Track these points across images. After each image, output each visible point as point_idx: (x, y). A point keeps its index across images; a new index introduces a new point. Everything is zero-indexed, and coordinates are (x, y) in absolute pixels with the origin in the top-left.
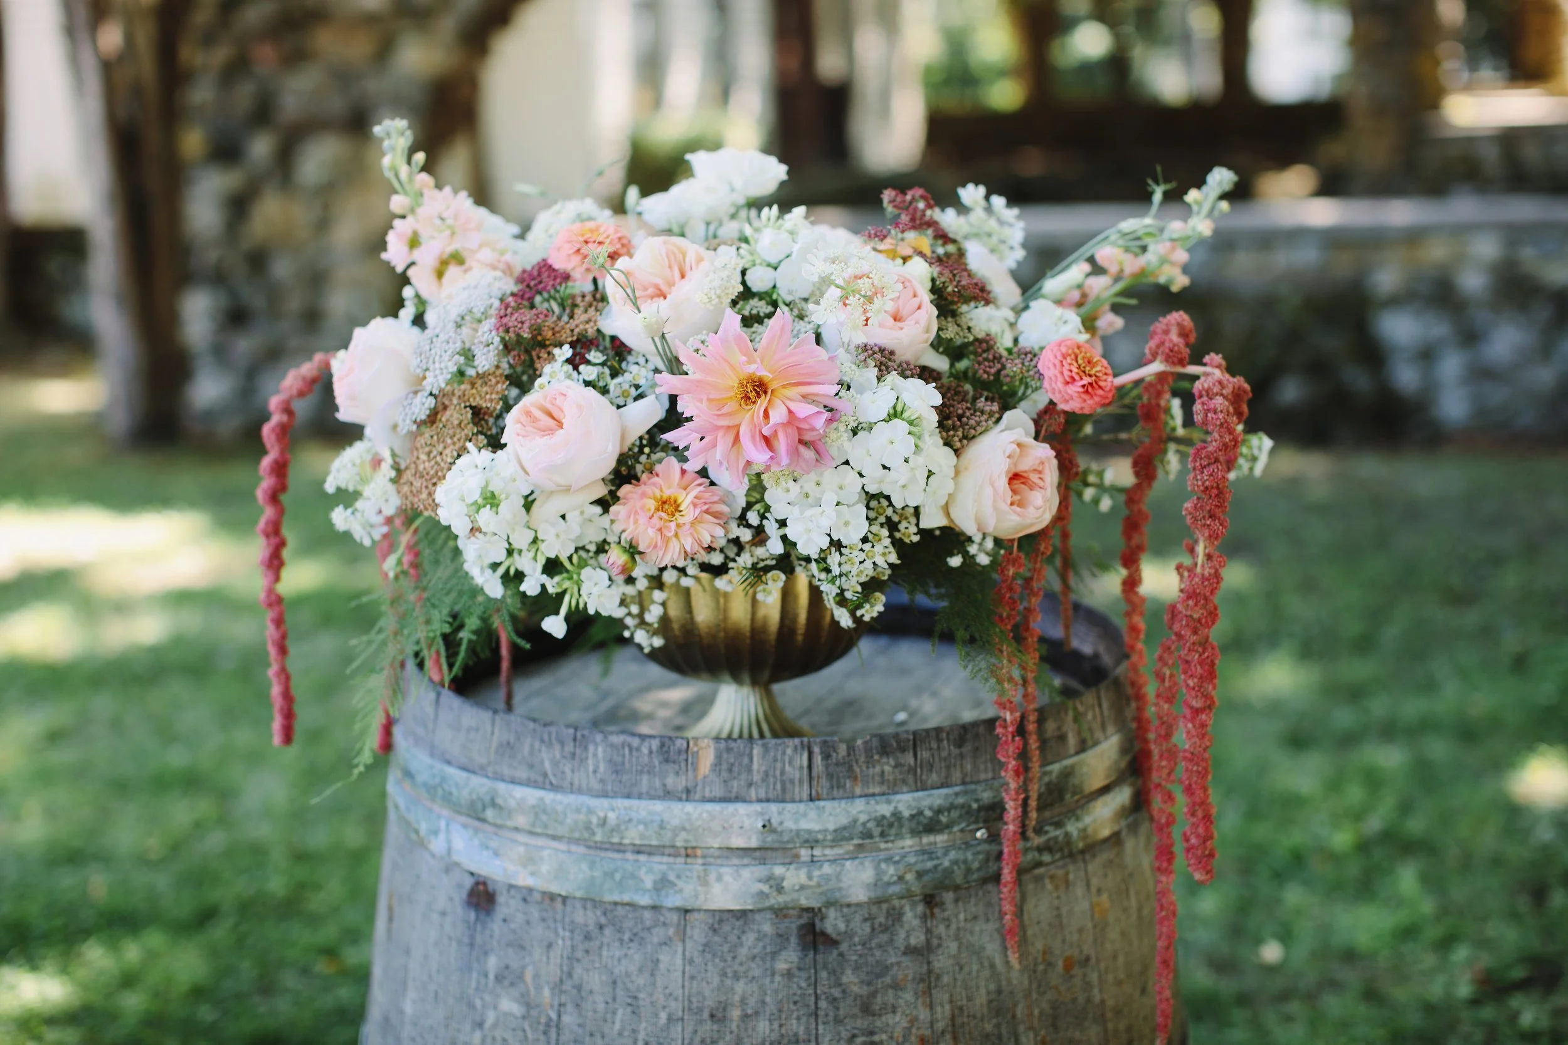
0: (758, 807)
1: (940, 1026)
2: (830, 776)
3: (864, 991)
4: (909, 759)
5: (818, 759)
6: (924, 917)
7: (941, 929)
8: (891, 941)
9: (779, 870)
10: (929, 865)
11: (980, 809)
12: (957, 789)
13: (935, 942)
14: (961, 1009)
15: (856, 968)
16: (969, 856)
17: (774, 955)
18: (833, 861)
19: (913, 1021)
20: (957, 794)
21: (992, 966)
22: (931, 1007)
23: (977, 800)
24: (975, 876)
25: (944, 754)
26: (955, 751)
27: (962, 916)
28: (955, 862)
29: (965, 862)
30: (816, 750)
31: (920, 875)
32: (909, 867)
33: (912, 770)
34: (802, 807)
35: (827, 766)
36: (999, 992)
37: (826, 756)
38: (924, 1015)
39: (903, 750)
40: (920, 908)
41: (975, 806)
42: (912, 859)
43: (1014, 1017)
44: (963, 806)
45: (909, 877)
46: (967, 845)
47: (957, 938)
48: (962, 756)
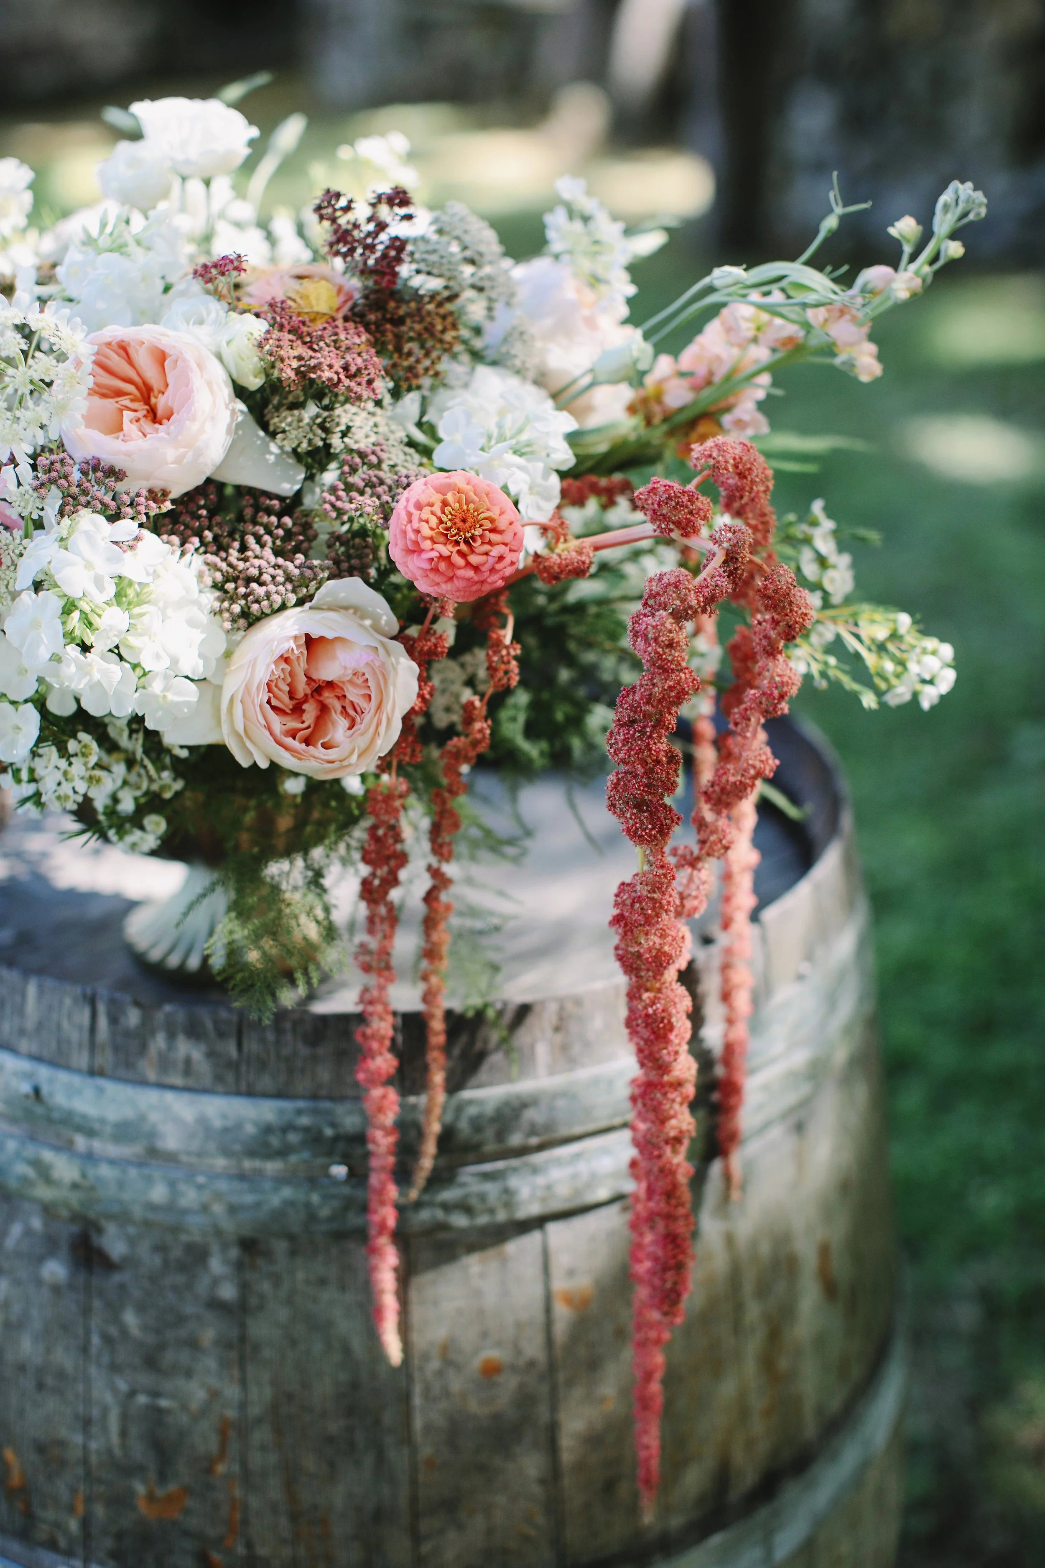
0: (25, 1065)
1: (255, 1411)
2: (116, 1049)
3: (151, 1339)
4: (231, 1049)
5: (103, 1022)
6: (239, 1266)
7: (266, 1287)
8: (189, 1286)
9: (48, 1155)
10: (249, 1199)
11: (337, 1138)
12: (301, 1104)
13: (253, 1301)
14: (290, 1397)
15: (141, 1308)
16: (315, 1198)
17: (41, 1260)
18: (112, 1162)
19: (214, 1394)
20: (299, 1112)
21: (347, 1350)
22: (243, 1383)
23: (333, 1125)
24: (324, 1227)
25: (286, 1051)
26: (304, 1050)
27: (300, 1275)
28: (290, 1203)
29: (308, 1205)
30: (102, 1009)
31: (233, 1209)
32: (218, 1196)
33: (234, 1066)
34: (76, 1080)
35: (113, 1034)
36: (355, 1386)
37: (114, 1020)
38: (232, 1392)
39: (221, 1035)
40: (234, 1253)
41: (329, 1132)
42: (222, 1185)
43: (377, 1422)
44: (306, 1130)
45: (218, 1209)
46: (312, 1182)
47: (289, 1301)
48: (315, 1059)
